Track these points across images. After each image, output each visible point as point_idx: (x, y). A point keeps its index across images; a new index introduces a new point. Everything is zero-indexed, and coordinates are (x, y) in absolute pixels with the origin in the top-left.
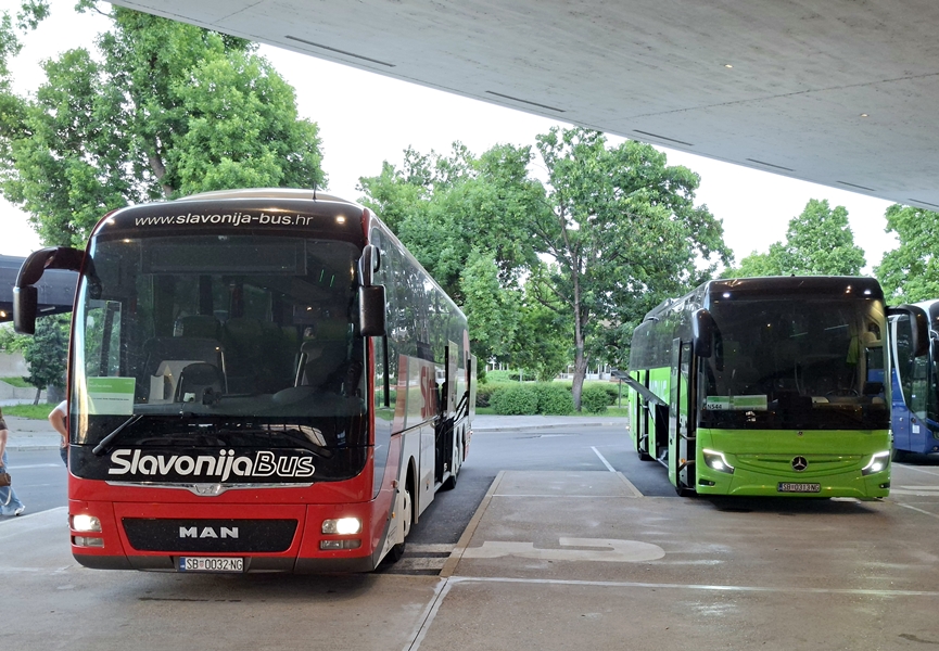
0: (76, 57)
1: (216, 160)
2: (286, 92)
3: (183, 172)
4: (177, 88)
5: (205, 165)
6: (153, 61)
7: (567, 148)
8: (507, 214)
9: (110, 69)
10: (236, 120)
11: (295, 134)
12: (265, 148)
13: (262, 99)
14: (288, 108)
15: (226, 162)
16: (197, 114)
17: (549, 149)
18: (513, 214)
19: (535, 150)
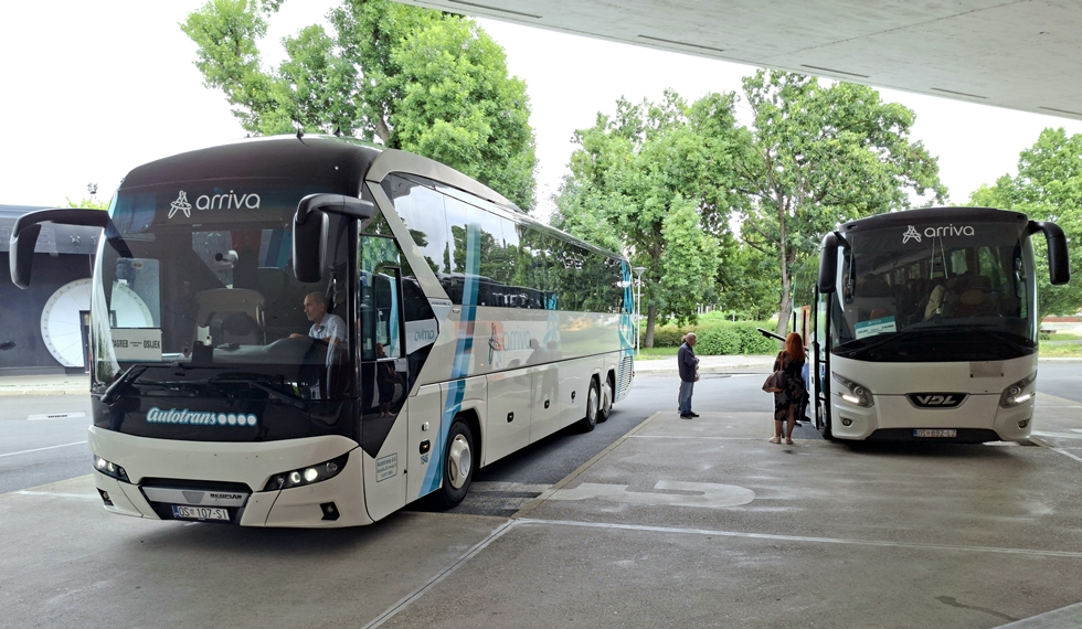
0: (312, 33)
1: (431, 122)
2: (496, 54)
3: (403, 135)
4: (397, 56)
5: (420, 127)
6: (376, 32)
7: (774, 90)
8: (713, 162)
9: (342, 42)
10: (448, 83)
11: (502, 92)
12: (475, 107)
13: (473, 61)
14: (497, 68)
15: (439, 123)
16: (414, 80)
17: (755, 91)
18: (718, 163)
19: (742, 93)
